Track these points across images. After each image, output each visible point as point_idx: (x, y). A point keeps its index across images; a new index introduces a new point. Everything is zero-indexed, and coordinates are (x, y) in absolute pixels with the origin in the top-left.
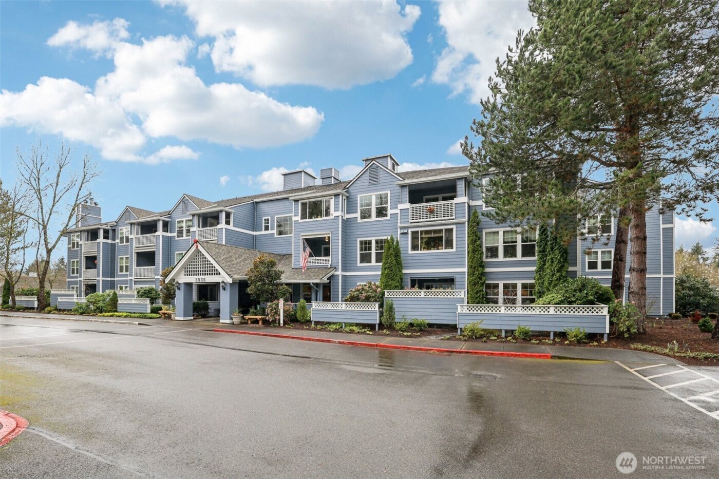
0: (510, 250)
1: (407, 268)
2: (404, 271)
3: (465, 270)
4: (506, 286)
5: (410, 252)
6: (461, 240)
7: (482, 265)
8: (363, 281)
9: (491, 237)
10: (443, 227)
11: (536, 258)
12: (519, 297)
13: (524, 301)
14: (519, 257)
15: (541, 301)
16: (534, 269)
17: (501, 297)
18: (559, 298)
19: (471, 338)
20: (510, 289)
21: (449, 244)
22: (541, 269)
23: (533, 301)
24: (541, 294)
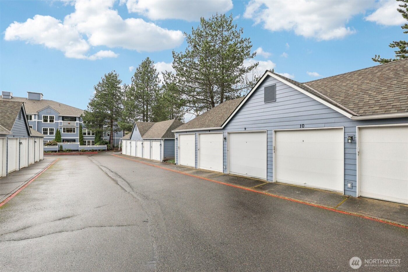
0: (89, 134)
1: (62, 137)
2: (61, 138)
3: (79, 138)
4: (88, 141)
5: (63, 133)
6: (77, 131)
7: (83, 137)
8: (52, 140)
9: (84, 131)
10: (73, 128)
11: (95, 136)
12: (91, 143)
13: (92, 144)
14: (91, 135)
15: (96, 144)
16: (94, 138)
17: (87, 144)
18: (99, 144)
19: (82, 152)
20: (89, 142)
21: (74, 132)
22: (96, 138)
23: (94, 144)
24: (96, 143)
